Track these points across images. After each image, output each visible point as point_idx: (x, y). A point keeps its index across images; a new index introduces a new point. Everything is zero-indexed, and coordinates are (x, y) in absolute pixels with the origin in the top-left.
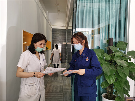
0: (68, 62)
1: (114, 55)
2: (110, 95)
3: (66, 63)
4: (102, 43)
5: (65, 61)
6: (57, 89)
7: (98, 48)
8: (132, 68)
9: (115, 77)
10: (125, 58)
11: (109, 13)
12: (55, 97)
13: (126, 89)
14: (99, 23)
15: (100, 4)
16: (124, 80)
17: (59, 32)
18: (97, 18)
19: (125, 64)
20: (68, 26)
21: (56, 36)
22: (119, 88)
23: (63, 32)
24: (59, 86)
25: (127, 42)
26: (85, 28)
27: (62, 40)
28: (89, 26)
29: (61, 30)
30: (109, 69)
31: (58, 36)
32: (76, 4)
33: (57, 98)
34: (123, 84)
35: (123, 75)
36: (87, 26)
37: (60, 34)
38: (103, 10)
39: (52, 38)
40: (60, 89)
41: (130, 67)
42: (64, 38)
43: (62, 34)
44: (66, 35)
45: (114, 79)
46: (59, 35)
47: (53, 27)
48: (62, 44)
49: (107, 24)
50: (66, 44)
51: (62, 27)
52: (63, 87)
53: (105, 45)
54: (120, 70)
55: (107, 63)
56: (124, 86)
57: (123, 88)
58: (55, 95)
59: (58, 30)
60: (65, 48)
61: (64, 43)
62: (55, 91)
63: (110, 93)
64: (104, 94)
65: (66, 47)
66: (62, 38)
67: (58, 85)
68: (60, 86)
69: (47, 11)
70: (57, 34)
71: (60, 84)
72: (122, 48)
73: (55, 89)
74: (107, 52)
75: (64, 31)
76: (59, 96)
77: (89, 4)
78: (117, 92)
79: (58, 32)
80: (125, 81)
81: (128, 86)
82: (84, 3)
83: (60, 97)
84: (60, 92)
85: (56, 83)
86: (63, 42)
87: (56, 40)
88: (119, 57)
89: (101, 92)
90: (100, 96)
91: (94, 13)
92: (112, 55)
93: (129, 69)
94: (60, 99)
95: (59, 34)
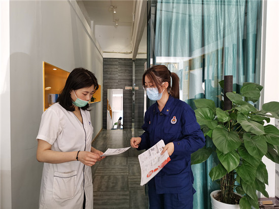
0: (137, 126)
1: (236, 111)
2: (228, 195)
3: (133, 129)
4: (210, 87)
5: (131, 125)
6: (116, 183)
7: (202, 98)
8: (272, 138)
9: (239, 157)
10: (258, 117)
11: (223, 24)
12: (112, 199)
13: (262, 180)
14: (203, 45)
15: (205, 6)
16: (256, 163)
17: (117, 65)
18: (199, 34)
19: (259, 130)
20: (136, 52)
21: (110, 74)
22: (248, 178)
23: (125, 65)
24: (120, 177)
25: (261, 84)
26: (175, 55)
27: (124, 83)
28: (182, 52)
29: (121, 61)
30: (227, 140)
31: (117, 74)
32: (156, 6)
33: (117, 201)
34: (255, 171)
35: (255, 152)
36: (178, 51)
37: (119, 69)
38: (211, 19)
39: (104, 77)
40: (123, 183)
41: (269, 136)
42: (128, 78)
43: (123, 68)
44: (132, 71)
45: (236, 160)
46: (117, 71)
47: (106, 56)
48: (124, 89)
49: (220, 47)
50: (133, 89)
51: (124, 54)
52: (129, 180)
53: (216, 91)
54: (248, 142)
55: (221, 127)
56: (258, 174)
57: (254, 180)
58: (112, 195)
59: (116, 61)
60: (129, 97)
61: (128, 88)
62: (113, 187)
63: (227, 189)
64: (215, 193)
65: (132, 96)
66: (125, 78)
67: (118, 174)
68: (123, 177)
69: (92, 22)
70: (113, 70)
71: (122, 174)
72: (252, 97)
73: (113, 183)
74: (219, 106)
75: (127, 64)
76: (121, 197)
77: (181, 5)
78: (242, 188)
79: (115, 65)
80: (258, 164)
81: (265, 175)
82: (171, 4)
83: (123, 201)
84: (123, 189)
85: (114, 171)
86: (126, 85)
87: (112, 81)
88: (246, 116)
89: (209, 188)
90: (207, 197)
91: (193, 24)
92: (232, 111)
93: (268, 139)
94: (123, 203)
95: (117, 68)
